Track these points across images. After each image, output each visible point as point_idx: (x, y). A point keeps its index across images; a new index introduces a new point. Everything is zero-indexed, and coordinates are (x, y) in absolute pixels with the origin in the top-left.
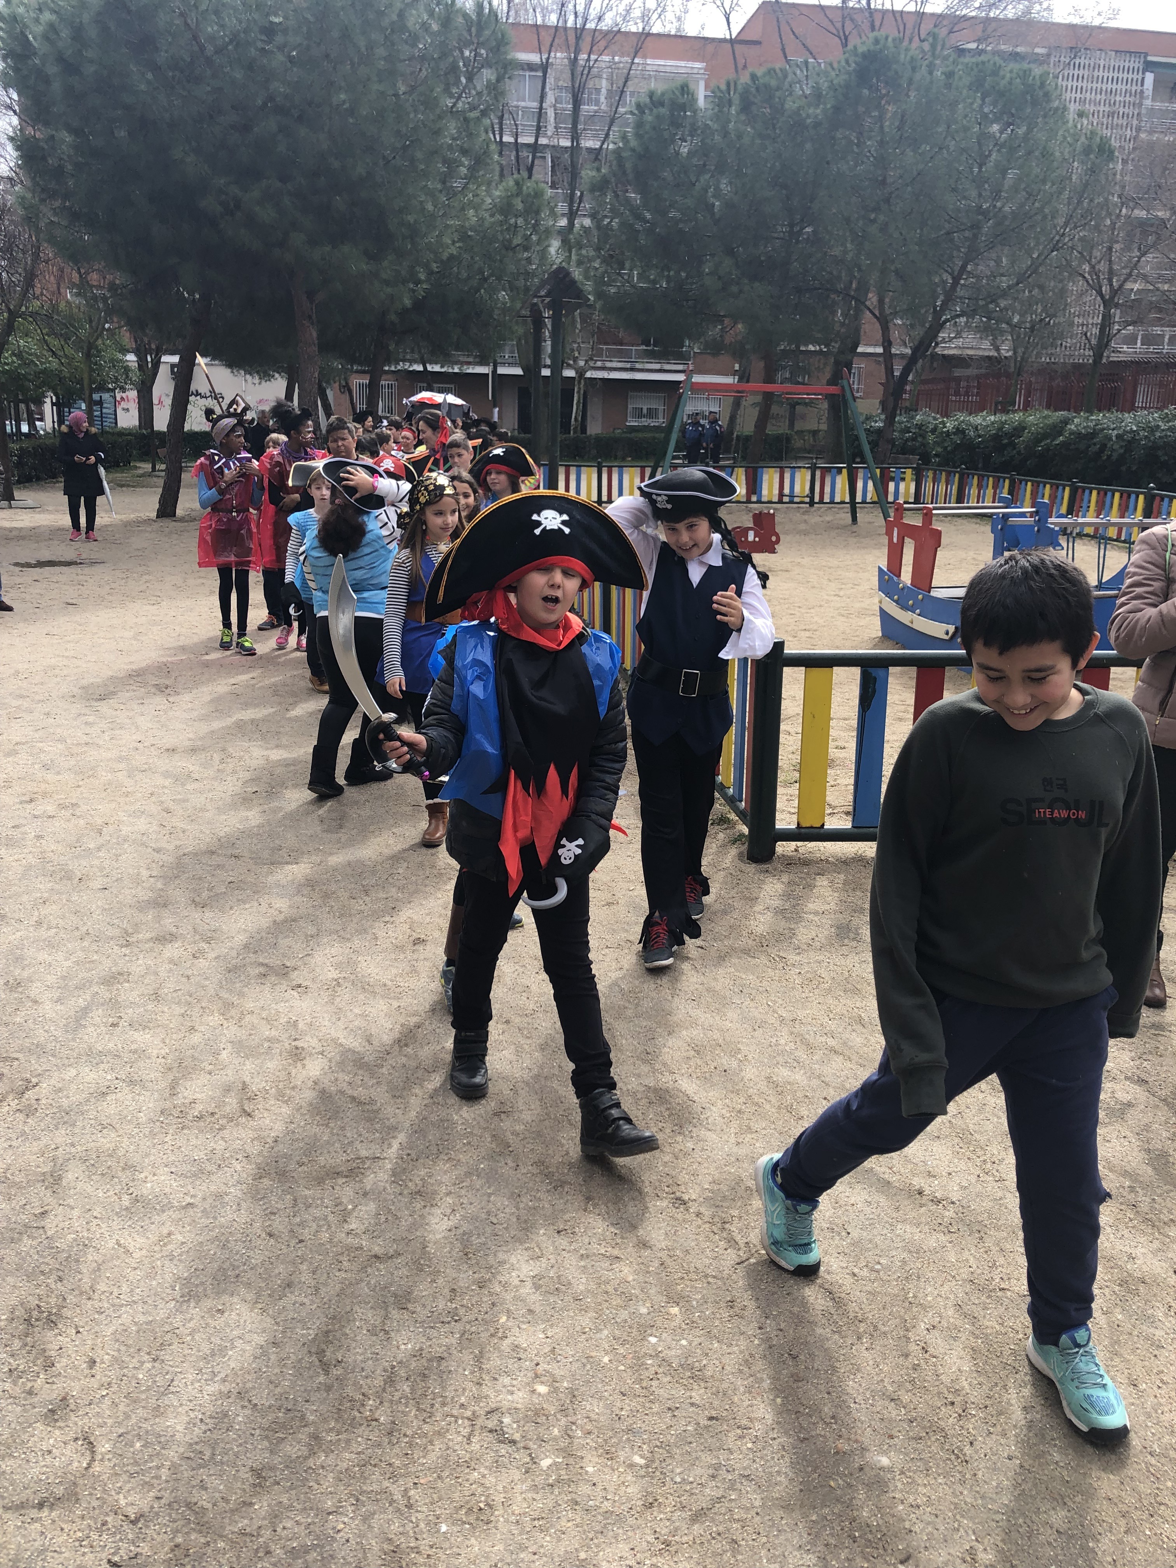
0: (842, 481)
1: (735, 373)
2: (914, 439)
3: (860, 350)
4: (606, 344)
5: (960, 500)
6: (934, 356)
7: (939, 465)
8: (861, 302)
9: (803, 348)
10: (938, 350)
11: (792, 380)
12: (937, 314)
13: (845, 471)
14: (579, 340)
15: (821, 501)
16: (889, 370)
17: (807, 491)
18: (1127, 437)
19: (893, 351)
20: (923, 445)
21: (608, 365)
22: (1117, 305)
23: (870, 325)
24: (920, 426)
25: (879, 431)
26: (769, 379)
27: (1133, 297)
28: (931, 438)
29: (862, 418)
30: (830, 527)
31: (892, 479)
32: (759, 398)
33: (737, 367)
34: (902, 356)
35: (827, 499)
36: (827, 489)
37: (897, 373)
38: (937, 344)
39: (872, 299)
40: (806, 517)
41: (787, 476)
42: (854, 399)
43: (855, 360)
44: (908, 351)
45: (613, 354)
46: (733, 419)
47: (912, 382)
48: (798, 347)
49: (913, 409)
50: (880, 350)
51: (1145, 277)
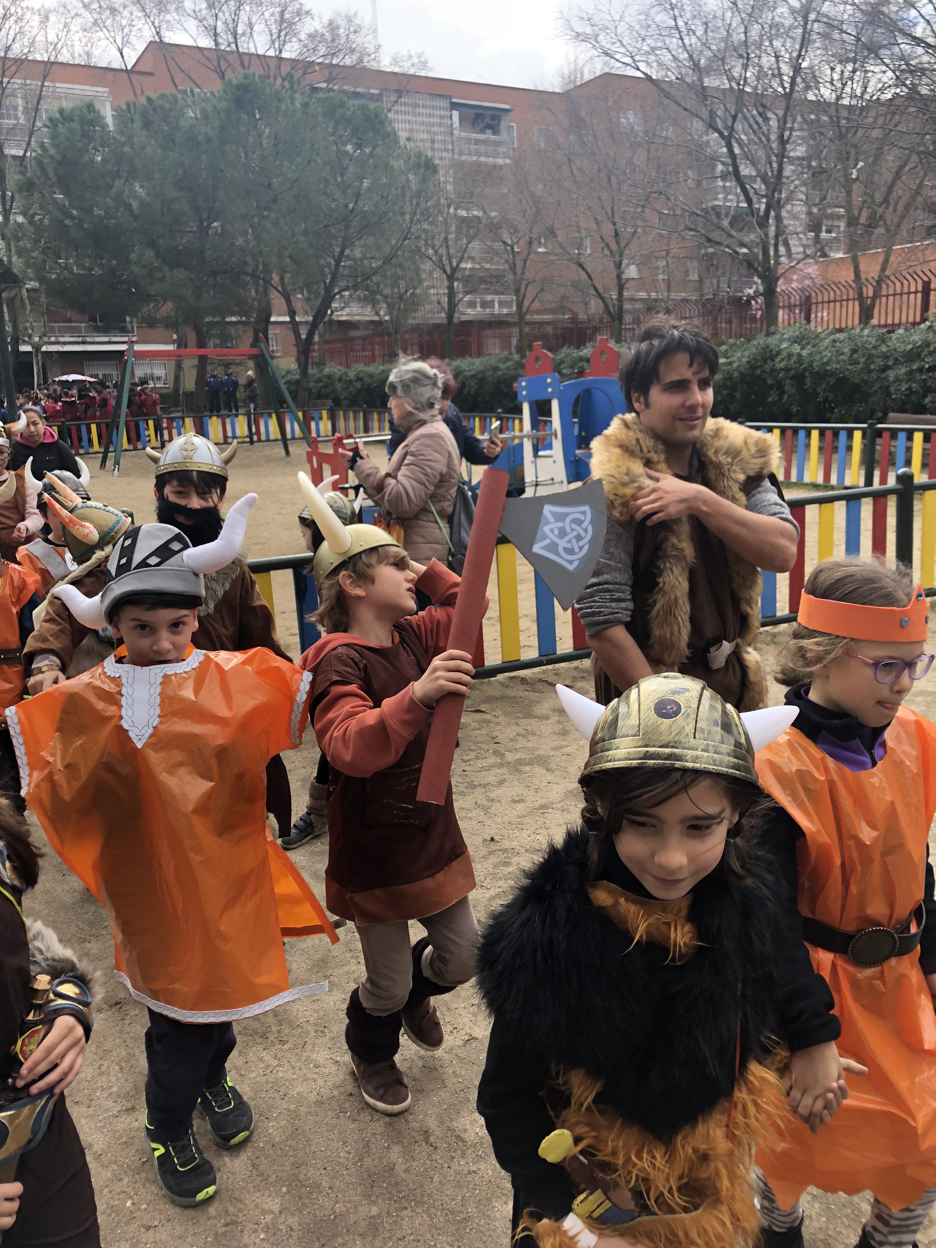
0: (273, 424)
1: (174, 342)
2: (326, 387)
3: (273, 319)
4: (56, 322)
5: (367, 430)
6: (331, 322)
7: (348, 406)
8: (268, 282)
9: (228, 319)
10: (334, 317)
11: (222, 345)
12: (328, 289)
13: (274, 415)
14: (31, 320)
15: (259, 440)
16: (297, 335)
17: (246, 432)
18: (480, 376)
19: (297, 319)
20: (334, 391)
21: (62, 339)
22: (457, 279)
23: (277, 300)
24: (329, 377)
25: (297, 382)
26: (201, 344)
27: (467, 273)
28: (338, 386)
29: (283, 373)
30: (270, 460)
31: (313, 419)
32: (196, 362)
33: (175, 337)
34: (307, 323)
35: (263, 437)
36: (262, 429)
37: (304, 337)
38: (332, 312)
39: (276, 279)
40: (249, 454)
41: (228, 421)
42: (273, 358)
43: (270, 327)
44: (310, 318)
45: (63, 331)
46: (177, 378)
47: (318, 343)
48: (223, 319)
49: (321, 364)
50: (287, 319)
51: (472, 259)
